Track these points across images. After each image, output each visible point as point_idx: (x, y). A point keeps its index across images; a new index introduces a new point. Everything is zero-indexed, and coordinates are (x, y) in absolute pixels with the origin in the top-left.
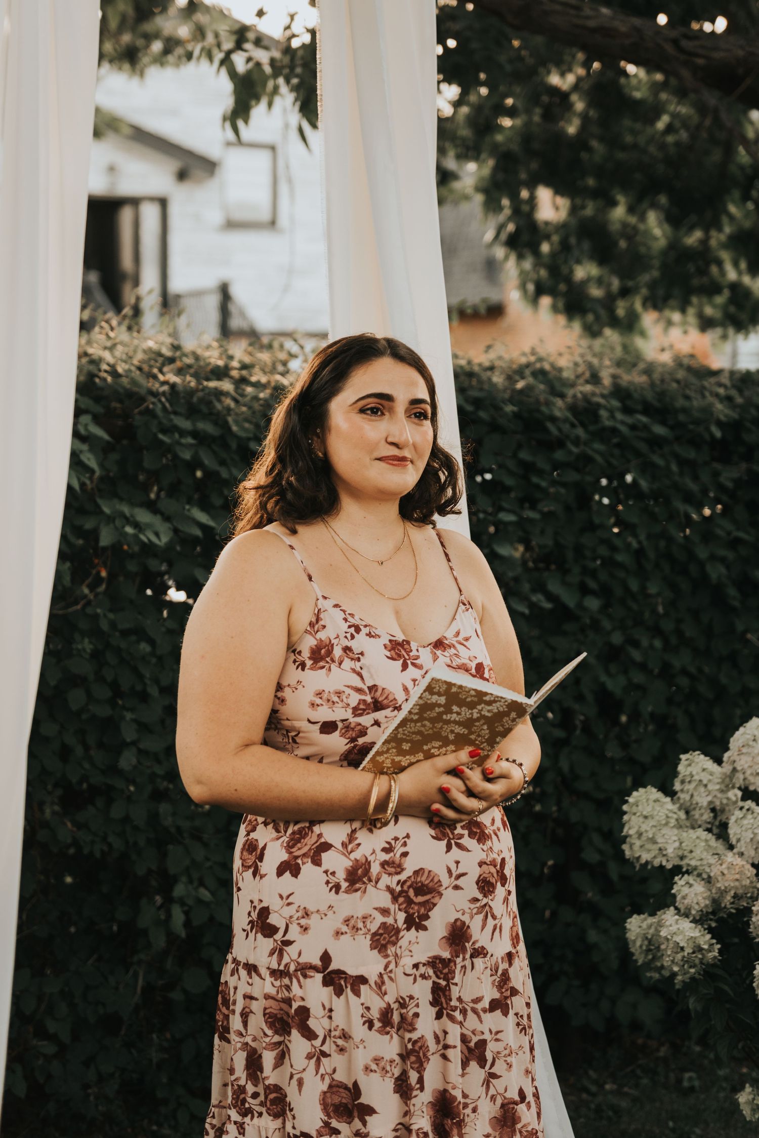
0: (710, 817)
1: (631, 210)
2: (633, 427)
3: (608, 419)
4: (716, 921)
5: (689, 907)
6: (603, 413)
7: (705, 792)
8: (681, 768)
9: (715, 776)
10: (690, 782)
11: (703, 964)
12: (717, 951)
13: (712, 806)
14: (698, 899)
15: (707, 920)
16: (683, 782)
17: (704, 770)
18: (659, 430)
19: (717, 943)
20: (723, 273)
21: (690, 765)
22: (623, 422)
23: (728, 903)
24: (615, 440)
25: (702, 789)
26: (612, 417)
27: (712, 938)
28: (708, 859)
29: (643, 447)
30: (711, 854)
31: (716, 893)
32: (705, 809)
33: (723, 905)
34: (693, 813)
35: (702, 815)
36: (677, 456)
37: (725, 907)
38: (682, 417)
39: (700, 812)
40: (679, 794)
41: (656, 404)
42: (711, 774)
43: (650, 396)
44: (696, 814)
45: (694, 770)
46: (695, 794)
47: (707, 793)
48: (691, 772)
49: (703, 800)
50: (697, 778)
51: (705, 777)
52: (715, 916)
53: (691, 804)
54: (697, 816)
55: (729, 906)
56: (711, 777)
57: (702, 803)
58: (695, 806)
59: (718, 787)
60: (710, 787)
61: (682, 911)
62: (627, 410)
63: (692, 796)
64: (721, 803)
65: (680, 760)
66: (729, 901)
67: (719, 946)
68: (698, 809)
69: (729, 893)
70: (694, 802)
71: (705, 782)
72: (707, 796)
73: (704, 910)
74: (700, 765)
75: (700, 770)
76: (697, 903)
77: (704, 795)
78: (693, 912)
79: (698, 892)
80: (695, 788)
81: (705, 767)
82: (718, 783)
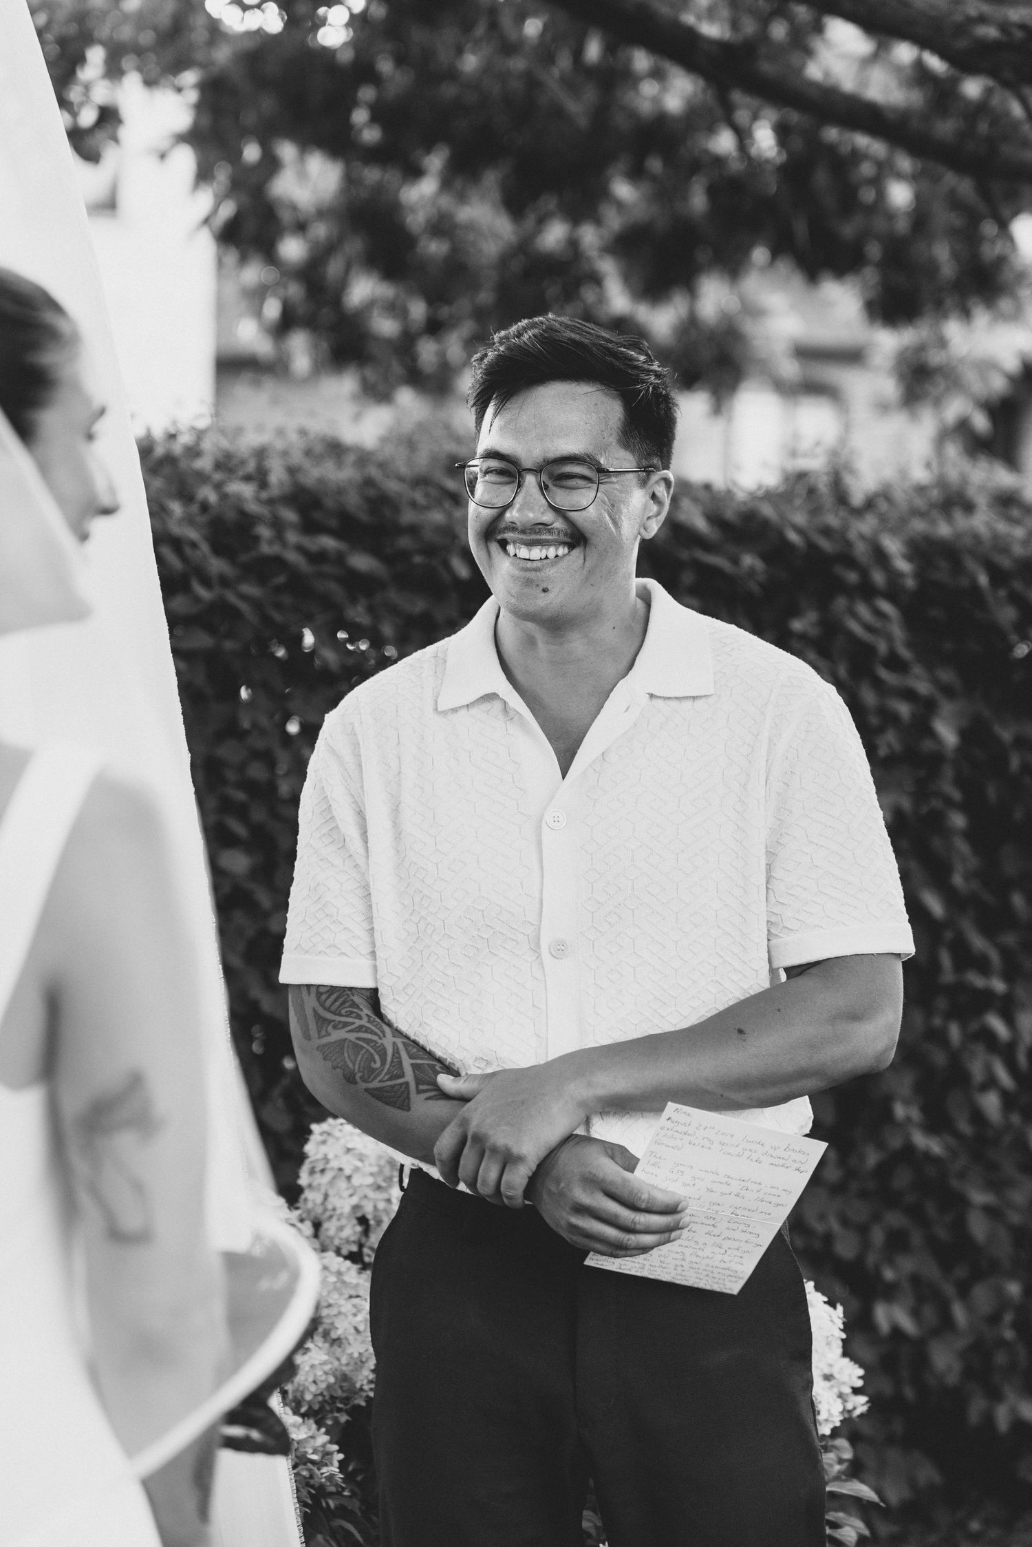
0: (355, 1233)
1: (446, 184)
2: (318, 557)
3: (270, 542)
4: (348, 1412)
5: (301, 1388)
6: (264, 532)
7: (348, 1189)
8: (309, 1148)
9: (366, 1163)
10: (323, 1171)
11: (312, 1487)
12: (336, 1464)
13: (359, 1214)
14: (315, 1376)
15: (331, 1411)
16: (312, 1172)
17: (349, 1150)
18: (362, 562)
19: (339, 1452)
20: (602, 299)
21: (324, 1142)
22: (300, 549)
23: (365, 1382)
24: (281, 579)
25: (342, 1184)
26: (279, 537)
27: (331, 1442)
28: (340, 1306)
29: (336, 590)
30: (347, 1296)
31: (348, 1364)
32: (348, 1218)
33: (358, 1386)
34: (325, 1225)
35: (341, 1229)
36: (394, 610)
37: (361, 1389)
38: (405, 542)
39: (339, 1224)
40: (308, 1194)
41: (364, 517)
42: (361, 1158)
43: (353, 501)
44: (330, 1228)
45: (331, 1150)
46: (331, 1192)
47: (350, 1191)
48: (326, 1155)
49: (344, 1204)
50: (334, 1164)
51: (348, 1163)
52: (346, 1404)
53: (325, 1210)
54: (332, 1232)
55: (366, 1387)
56: (359, 1164)
57: (342, 1208)
58: (331, 1213)
59: (370, 1180)
60: (356, 1181)
61: (290, 1396)
62: (310, 527)
63: (326, 1196)
64: (375, 1207)
65: (310, 1132)
66: (367, 1377)
67: (341, 1456)
68: (335, 1219)
69: (367, 1365)
70: (330, 1207)
71: (347, 1172)
72: (351, 1195)
73: (325, 1393)
74: (342, 1141)
75: (340, 1151)
76: (315, 1382)
77: (346, 1194)
78: (308, 1397)
79: (316, 1362)
80: (332, 1182)
81: (350, 1146)
82: (372, 1174)
